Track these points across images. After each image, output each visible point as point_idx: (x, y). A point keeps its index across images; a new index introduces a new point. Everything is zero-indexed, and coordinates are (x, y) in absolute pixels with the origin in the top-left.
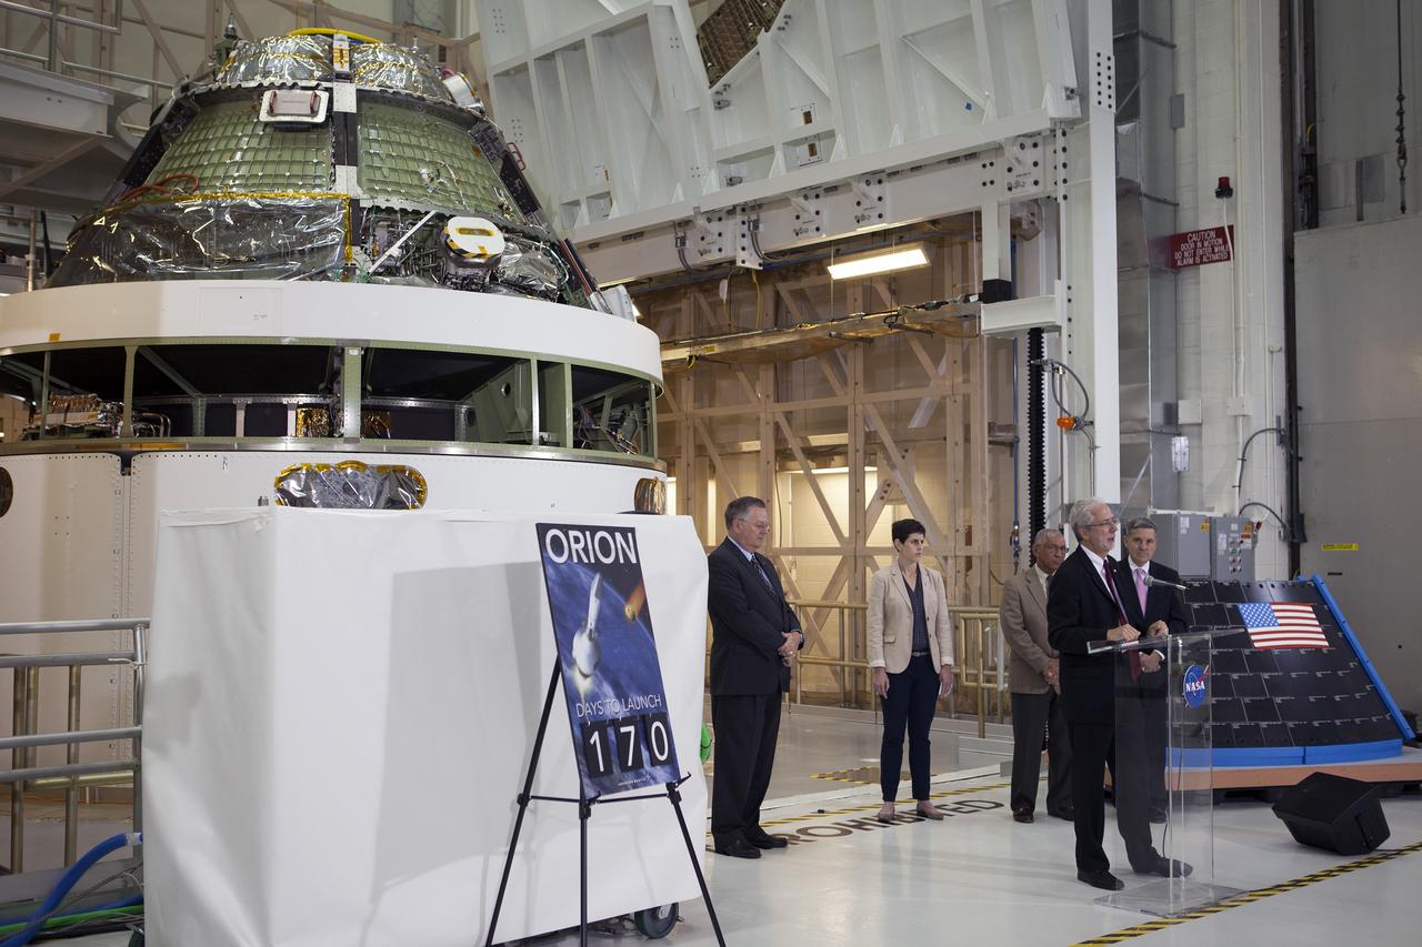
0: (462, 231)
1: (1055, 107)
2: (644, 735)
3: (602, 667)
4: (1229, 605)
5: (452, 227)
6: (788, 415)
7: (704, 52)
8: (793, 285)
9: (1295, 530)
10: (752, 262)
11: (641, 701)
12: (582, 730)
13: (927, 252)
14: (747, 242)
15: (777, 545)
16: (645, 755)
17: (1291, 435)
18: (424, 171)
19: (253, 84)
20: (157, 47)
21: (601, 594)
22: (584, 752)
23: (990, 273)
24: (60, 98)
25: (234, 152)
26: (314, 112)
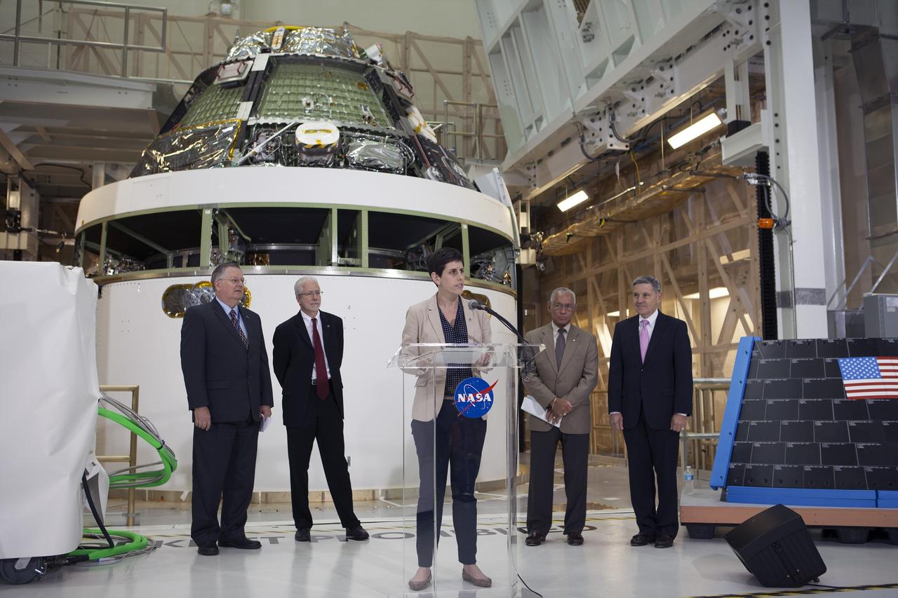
0: (309, 131)
4: (829, 360)
5: (299, 129)
10: (620, 146)
14: (611, 130)
24: (125, 91)
26: (240, 75)
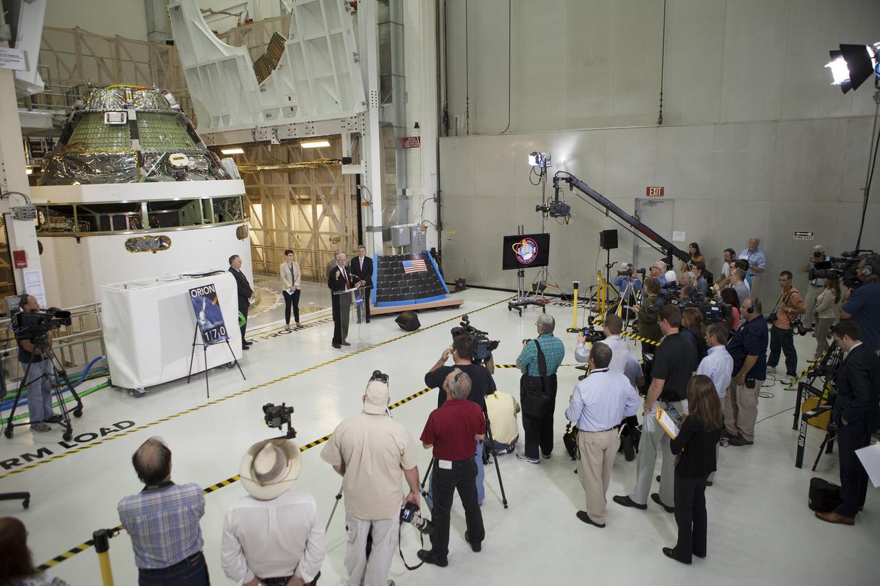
0: (175, 159)
1: (358, 109)
2: (218, 331)
3: (207, 318)
4: (401, 263)
5: (172, 157)
6: (294, 189)
7: (256, 72)
8: (293, 146)
9: (439, 227)
10: (277, 142)
11: (217, 323)
12: (203, 332)
13: (330, 143)
14: (274, 136)
15: (293, 229)
16: (219, 335)
17: (438, 199)
18: (161, 137)
19: (101, 110)
20: (57, 60)
21: (206, 301)
22: (204, 337)
23: (345, 155)
25: (97, 134)
26: (122, 121)
